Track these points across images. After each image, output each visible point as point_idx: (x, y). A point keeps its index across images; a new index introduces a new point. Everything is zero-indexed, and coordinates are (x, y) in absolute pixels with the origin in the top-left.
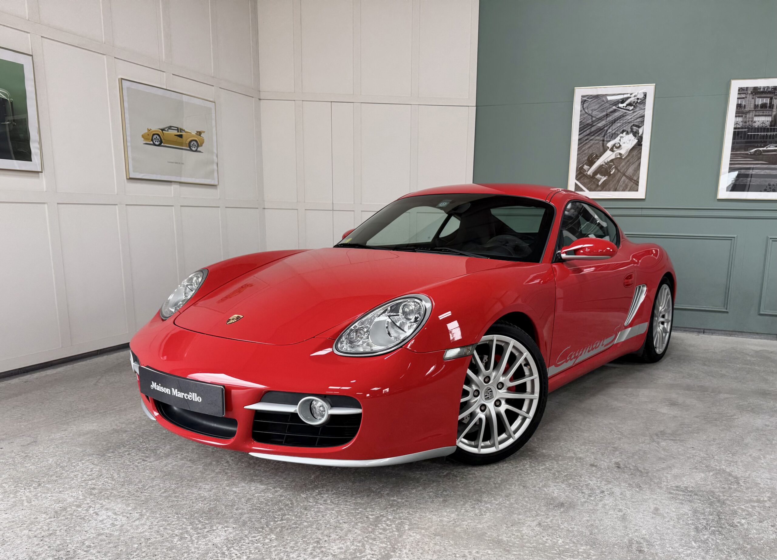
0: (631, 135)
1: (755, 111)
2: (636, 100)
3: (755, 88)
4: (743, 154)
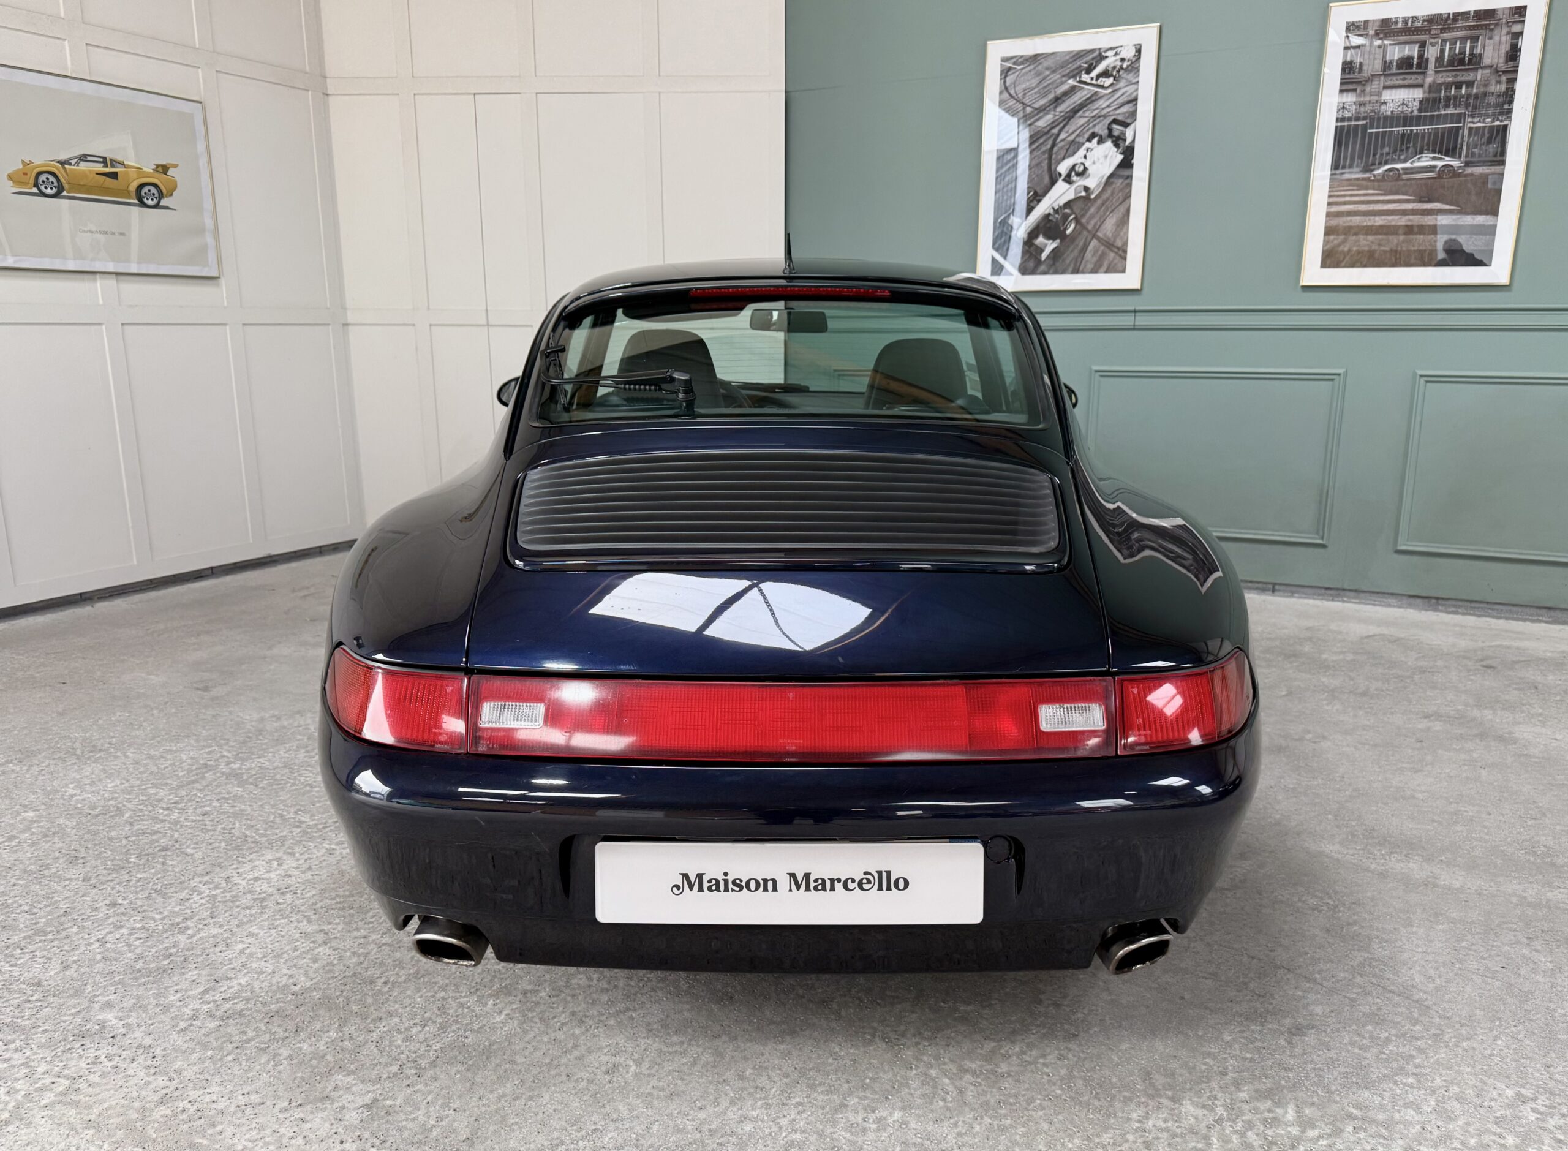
0: (1109, 144)
1: (1385, 75)
2: (1119, 63)
3: (1385, 22)
4: (1358, 179)
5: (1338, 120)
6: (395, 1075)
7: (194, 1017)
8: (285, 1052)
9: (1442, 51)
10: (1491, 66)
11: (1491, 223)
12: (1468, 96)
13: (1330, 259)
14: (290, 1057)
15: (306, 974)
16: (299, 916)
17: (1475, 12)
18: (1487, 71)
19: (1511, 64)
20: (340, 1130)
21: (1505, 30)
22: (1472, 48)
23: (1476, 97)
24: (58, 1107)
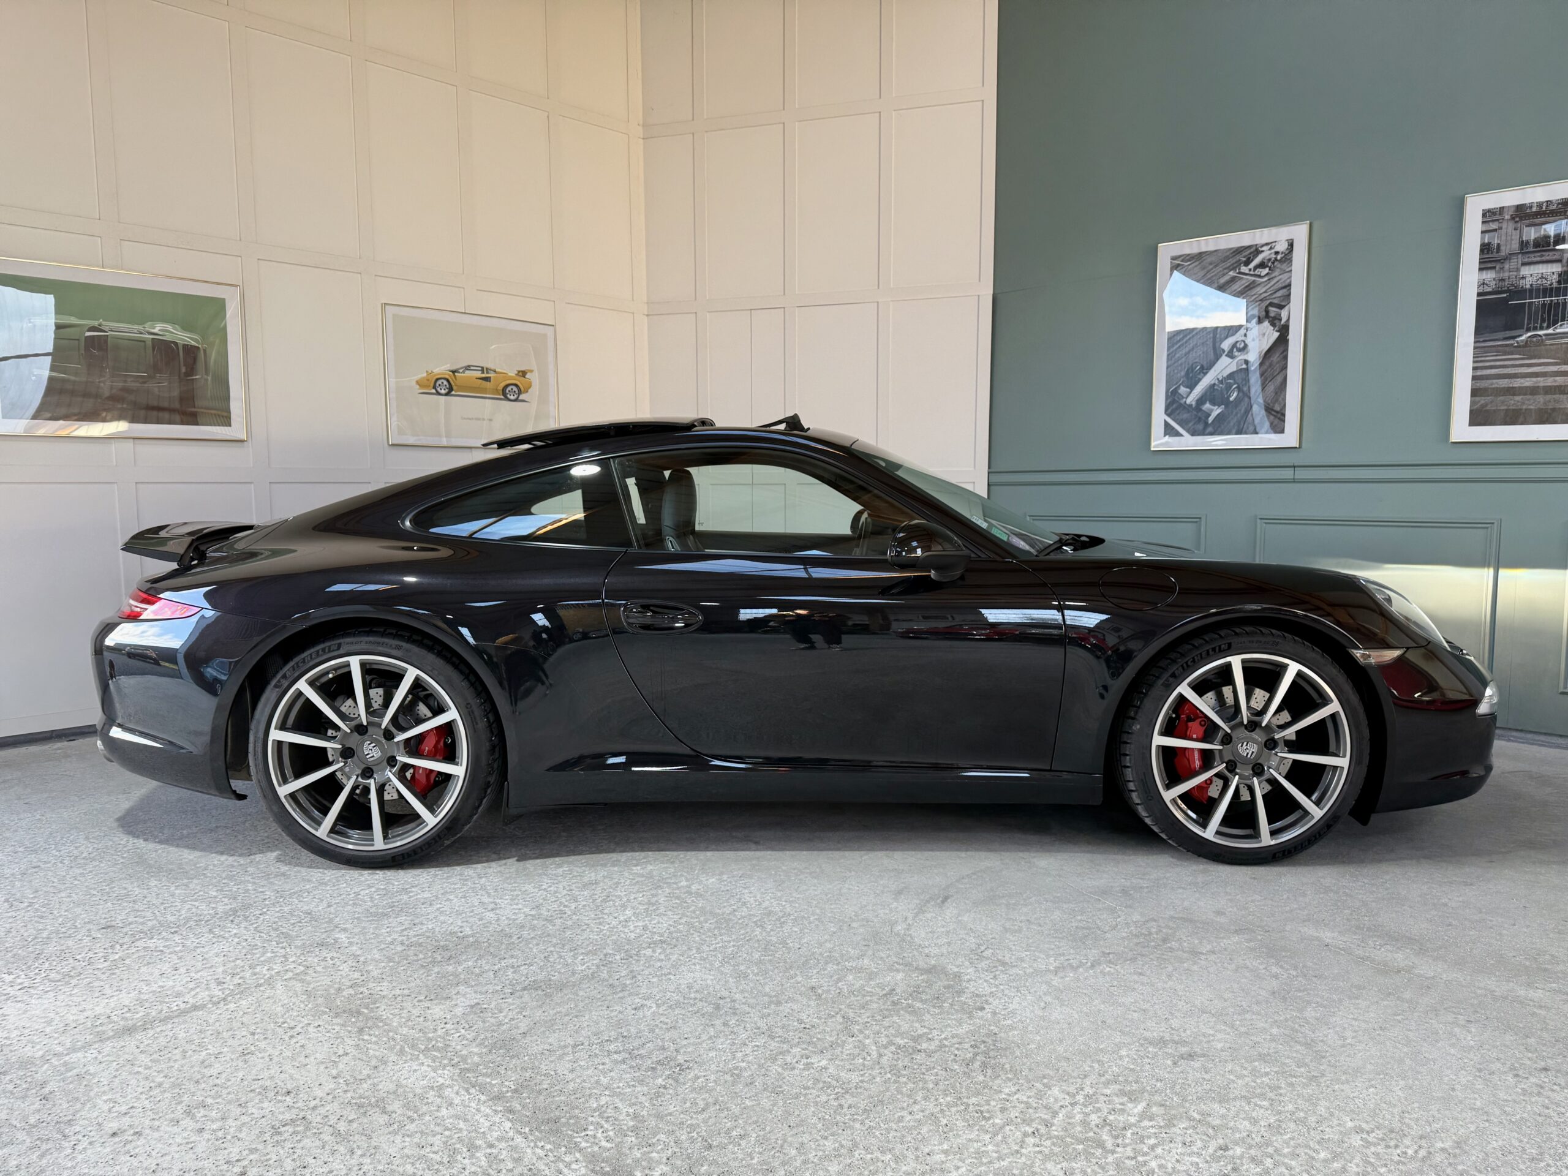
0: (1266, 323)
1: (1523, 253)
2: (1274, 256)
3: (1520, 208)
4: (1502, 346)
5: (1479, 294)
6: (497, 991)
7: (392, 943)
8: (436, 969)
13: (1477, 418)
14: (438, 973)
15: (471, 928)
16: (484, 893)
20: (449, 1017)
24: (293, 982)
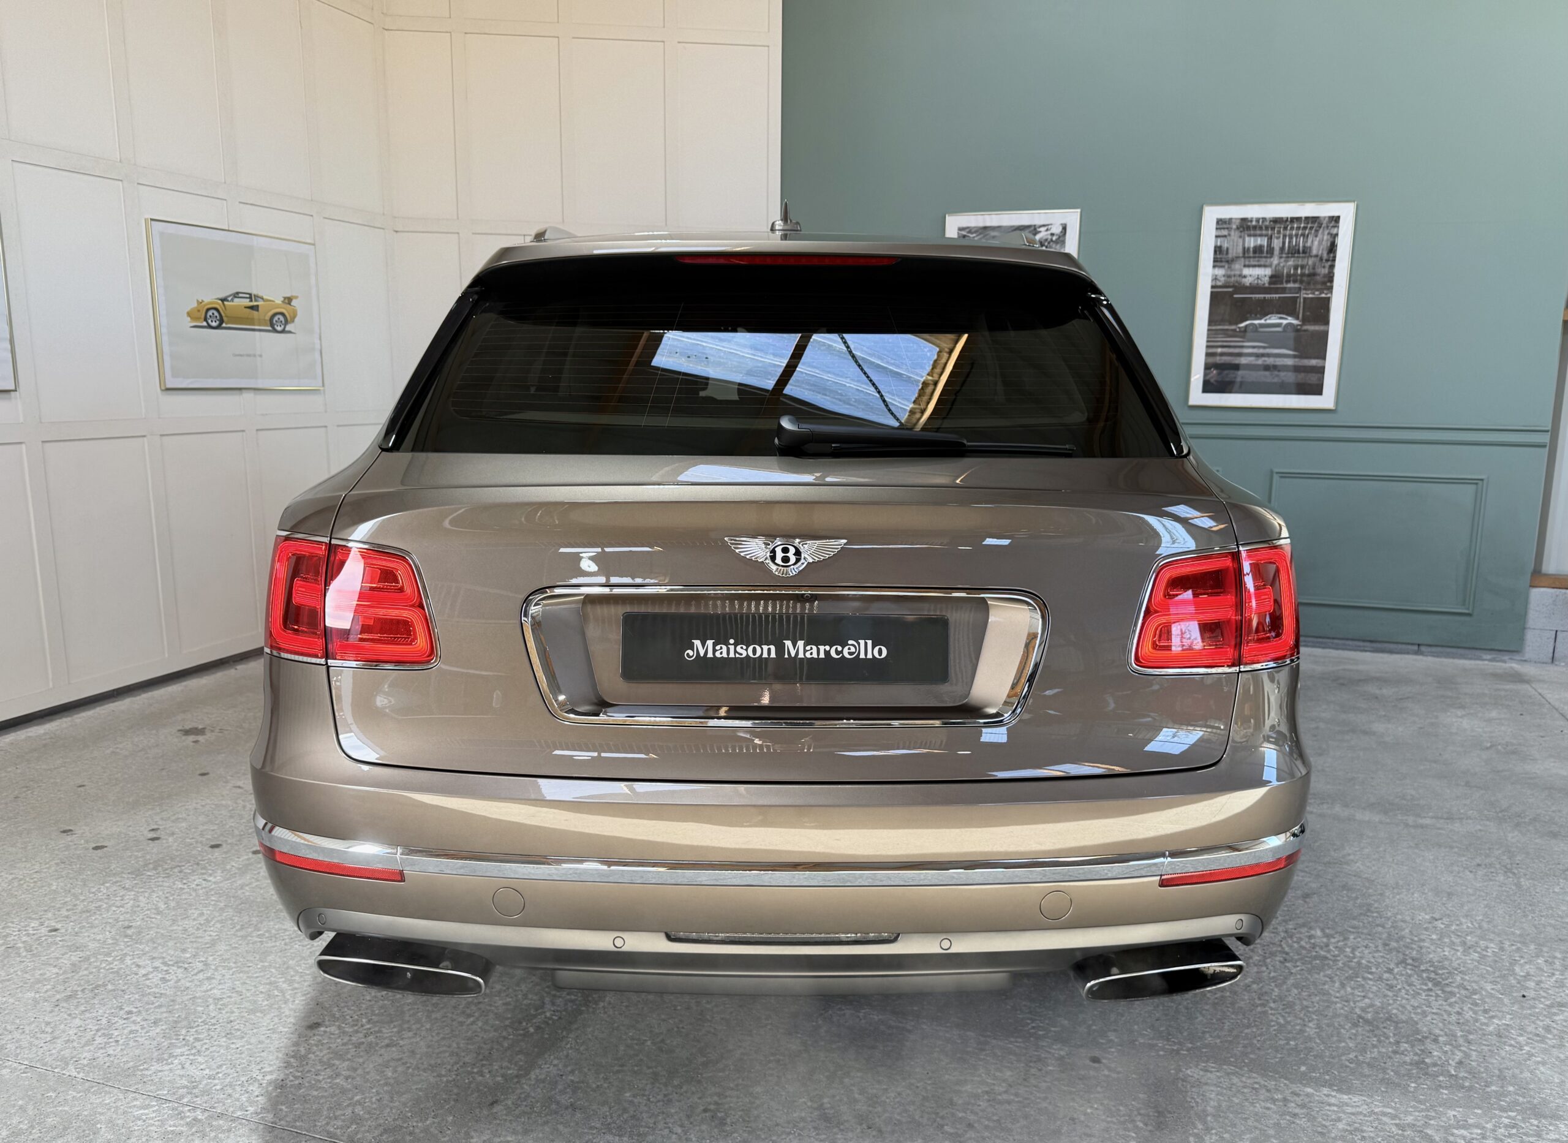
1: (1244, 257)
2: (1050, 237)
3: (1244, 220)
4: (1227, 330)
5: (1213, 287)
9: (1284, 243)
10: (1316, 256)
11: (1319, 365)
12: (1302, 275)
13: (1208, 387)
17: (1307, 218)
18: (1313, 259)
19: (1332, 255)
21: (1326, 232)
22: (1305, 242)
23: (1309, 275)
